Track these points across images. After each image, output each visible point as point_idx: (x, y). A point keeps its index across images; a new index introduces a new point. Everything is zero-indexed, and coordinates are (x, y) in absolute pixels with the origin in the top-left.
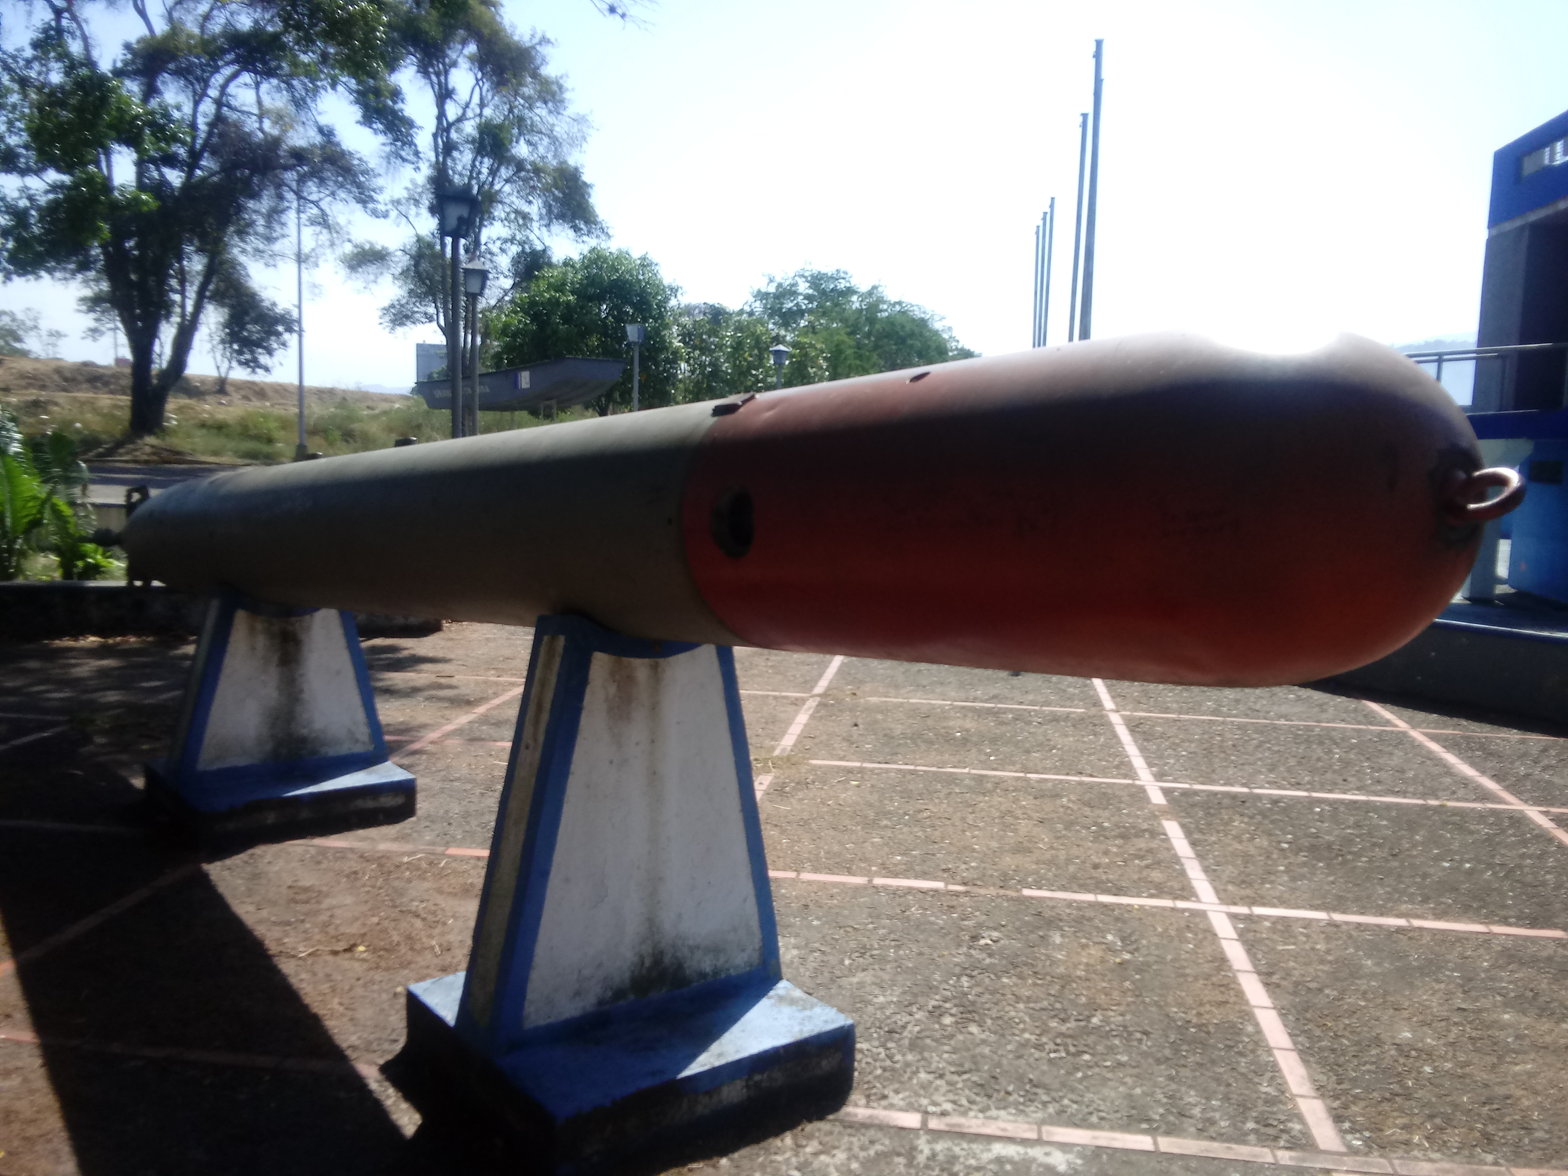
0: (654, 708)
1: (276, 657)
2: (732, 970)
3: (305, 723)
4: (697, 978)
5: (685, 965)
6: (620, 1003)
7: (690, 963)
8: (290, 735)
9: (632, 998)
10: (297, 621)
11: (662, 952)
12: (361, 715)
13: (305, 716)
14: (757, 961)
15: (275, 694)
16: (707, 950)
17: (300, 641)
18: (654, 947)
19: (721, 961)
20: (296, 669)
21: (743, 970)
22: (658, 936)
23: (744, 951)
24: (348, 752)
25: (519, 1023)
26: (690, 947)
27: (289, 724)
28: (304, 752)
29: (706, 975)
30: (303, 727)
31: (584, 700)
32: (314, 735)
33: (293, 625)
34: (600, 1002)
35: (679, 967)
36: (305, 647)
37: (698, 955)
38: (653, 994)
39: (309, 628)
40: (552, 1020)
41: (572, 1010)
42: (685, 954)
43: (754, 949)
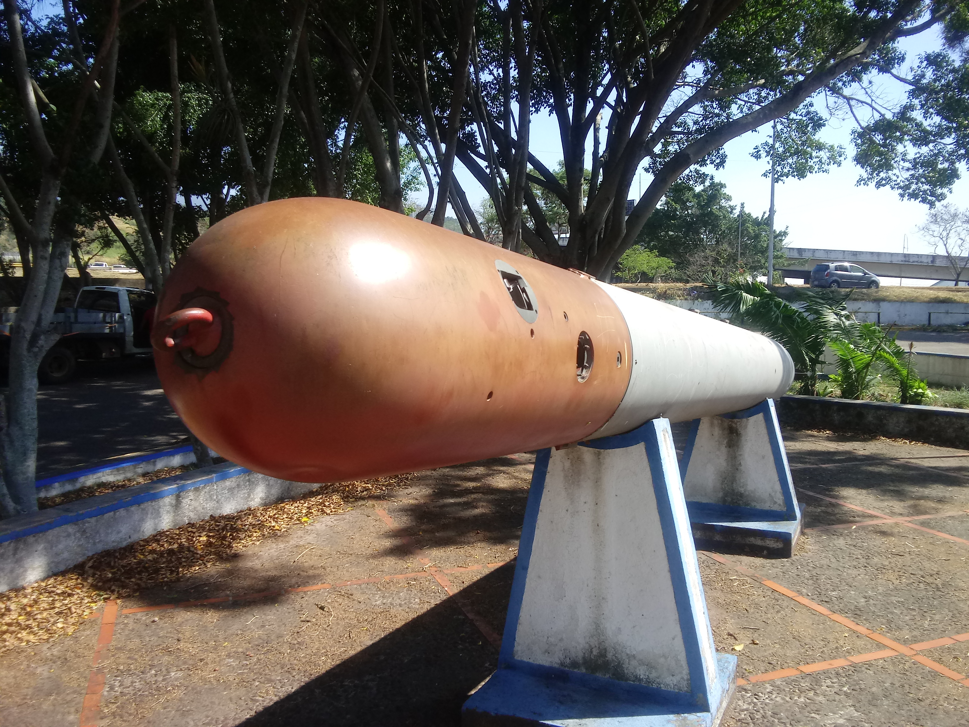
0: (597, 482)
1: (725, 442)
2: (662, 685)
3: (742, 485)
4: (633, 679)
5: (623, 666)
6: (575, 670)
7: (628, 666)
8: (733, 490)
9: (584, 671)
10: (738, 422)
11: (605, 649)
12: (778, 487)
13: (742, 481)
14: (686, 689)
15: (724, 464)
16: (642, 663)
17: (740, 434)
18: (600, 644)
19: (653, 675)
20: (737, 451)
21: (672, 690)
22: (603, 637)
23: (673, 675)
24: (769, 508)
25: (511, 652)
26: (627, 655)
27: (732, 483)
28: (741, 502)
29: (640, 680)
30: (741, 487)
31: (546, 466)
32: (747, 493)
33: (736, 424)
34: (562, 664)
35: (619, 665)
36: (743, 438)
37: (634, 663)
38: (599, 675)
39: (746, 427)
40: (531, 661)
41: (544, 660)
42: (624, 658)
43: (683, 678)
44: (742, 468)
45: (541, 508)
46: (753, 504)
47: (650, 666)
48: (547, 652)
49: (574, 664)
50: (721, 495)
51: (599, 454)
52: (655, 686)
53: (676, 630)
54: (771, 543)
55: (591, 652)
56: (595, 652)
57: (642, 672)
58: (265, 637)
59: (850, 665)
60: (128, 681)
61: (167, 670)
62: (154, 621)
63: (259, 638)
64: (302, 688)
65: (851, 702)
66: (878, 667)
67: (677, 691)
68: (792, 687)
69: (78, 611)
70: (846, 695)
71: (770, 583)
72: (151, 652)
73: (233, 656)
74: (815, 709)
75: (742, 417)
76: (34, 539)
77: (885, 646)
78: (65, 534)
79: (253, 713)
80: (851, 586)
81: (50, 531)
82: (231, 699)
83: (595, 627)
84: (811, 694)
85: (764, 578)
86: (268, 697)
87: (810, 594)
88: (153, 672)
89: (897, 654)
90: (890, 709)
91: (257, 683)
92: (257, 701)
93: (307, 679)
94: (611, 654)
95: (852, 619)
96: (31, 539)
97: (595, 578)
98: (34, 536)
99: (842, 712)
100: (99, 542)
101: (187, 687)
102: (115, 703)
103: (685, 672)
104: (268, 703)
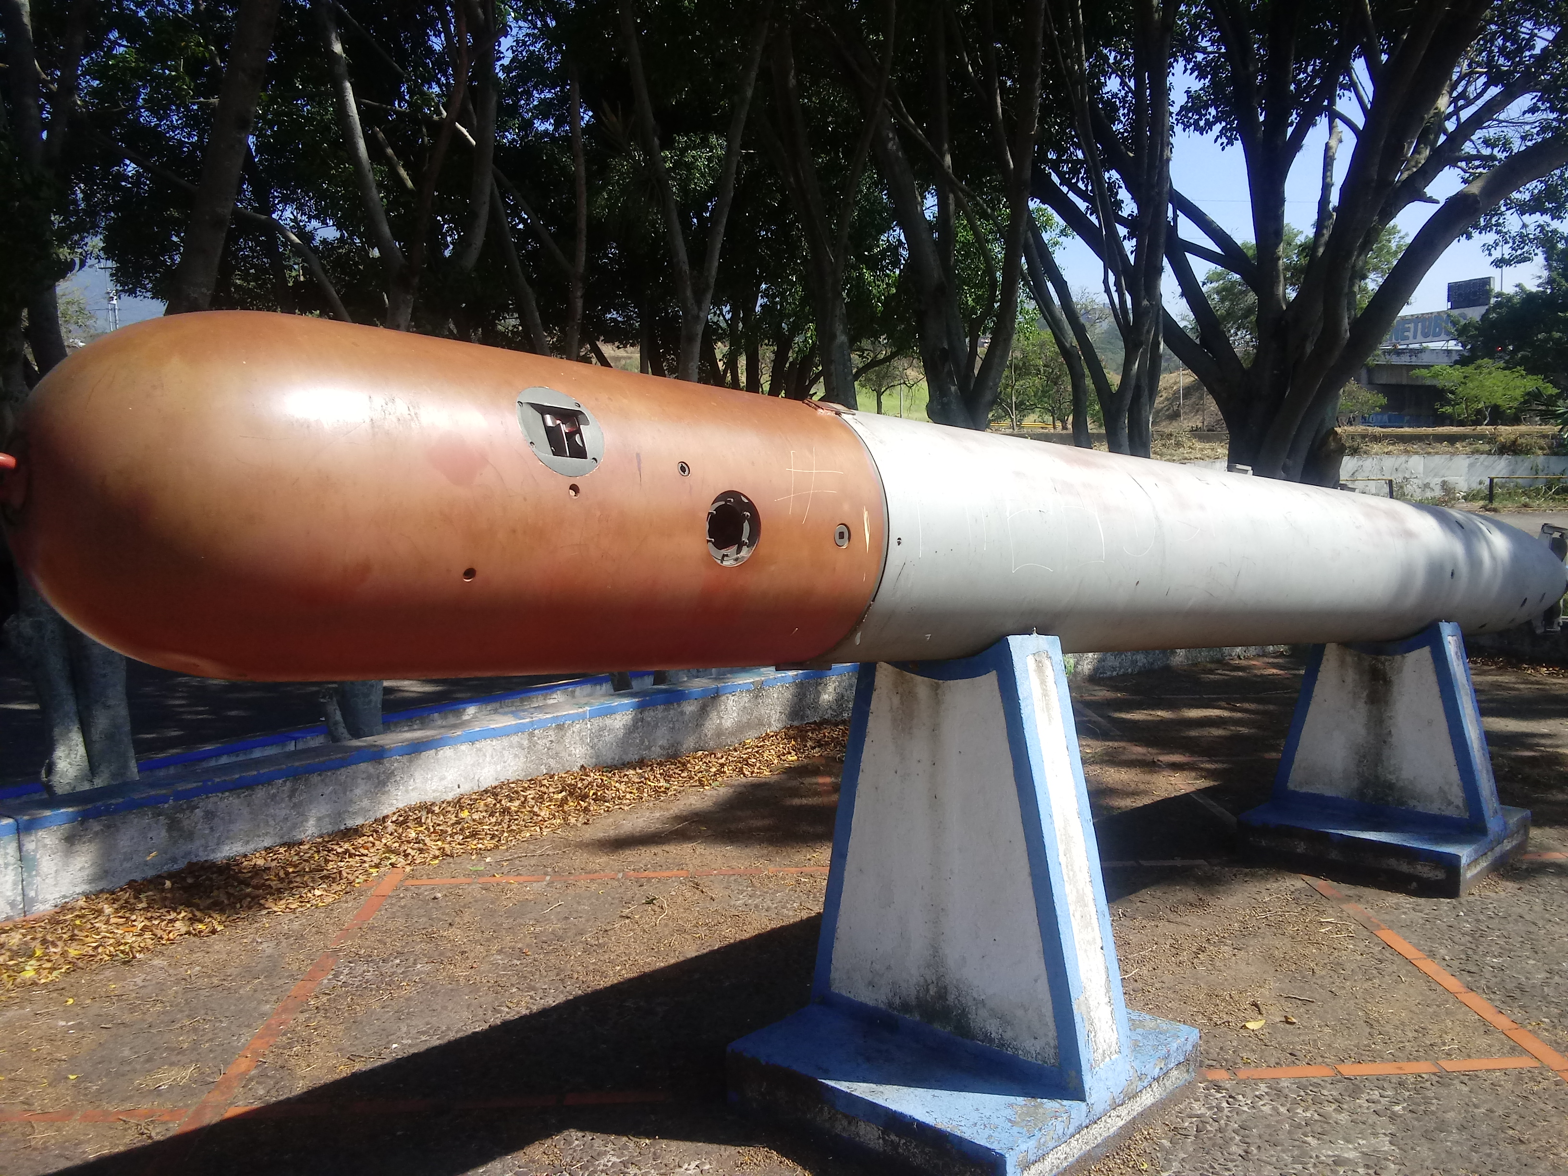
0: (935, 729)
1: (1365, 694)
2: (1020, 1052)
3: (1392, 769)
4: (981, 1038)
5: (970, 1016)
6: (907, 1016)
7: (974, 1016)
8: (1377, 777)
9: (917, 1018)
10: (1386, 660)
11: (945, 988)
12: (1454, 775)
13: (1392, 762)
14: (1053, 1061)
15: (1363, 732)
16: (994, 1014)
17: (1390, 681)
18: (938, 979)
19: (1009, 1035)
20: (1385, 710)
21: (1034, 1061)
22: (942, 969)
23: (1036, 1038)
24: (1437, 812)
25: (827, 982)
26: (974, 999)
27: (1377, 765)
28: (1390, 799)
29: (991, 1040)
30: (1390, 773)
31: (868, 704)
32: (1401, 784)
33: (1383, 664)
34: (890, 1004)
35: (964, 1014)
36: (1395, 689)
37: (983, 1013)
38: (937, 1026)
39: (1400, 671)
40: (851, 996)
41: (865, 996)
42: (970, 1004)
43: (1048, 1044)
44: (1394, 740)
45: (862, 765)
46: (1412, 803)
47: (1005, 1020)
48: (871, 984)
49: (906, 1007)
50: (1355, 784)
51: (936, 688)
52: (1010, 1052)
53: (1038, 967)
54: (1425, 871)
55: (928, 990)
56: (932, 991)
57: (993, 1027)
58: (561, 933)
59: (1434, 1074)
60: (361, 968)
61: (415, 960)
62: (435, 898)
63: (553, 933)
64: (568, 1002)
65: (1392, 1129)
66: (1486, 1083)
67: (1040, 1062)
68: (1303, 1093)
69: (349, 876)
70: (1393, 1117)
71: (1387, 935)
72: (409, 936)
73: (505, 953)
74: (1320, 1130)
75: (1394, 653)
76: (319, 778)
77: (1525, 1051)
78: (364, 776)
79: (486, 1026)
80: (1536, 953)
81: (343, 770)
82: (469, 1006)
83: (931, 952)
84: (1330, 1109)
85: (1383, 926)
86: (516, 1009)
87: (1447, 958)
88: (398, 961)
89: (1538, 1064)
90: (1454, 1149)
91: (514, 990)
92: (500, 1012)
93: (580, 992)
94: (953, 996)
95: (1498, 1003)
96: (315, 778)
97: (932, 878)
98: (320, 775)
99: (1361, 1142)
100: (412, 790)
101: (427, 984)
102: (329, 994)
103: (1052, 1033)
104: (512, 1016)
